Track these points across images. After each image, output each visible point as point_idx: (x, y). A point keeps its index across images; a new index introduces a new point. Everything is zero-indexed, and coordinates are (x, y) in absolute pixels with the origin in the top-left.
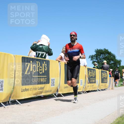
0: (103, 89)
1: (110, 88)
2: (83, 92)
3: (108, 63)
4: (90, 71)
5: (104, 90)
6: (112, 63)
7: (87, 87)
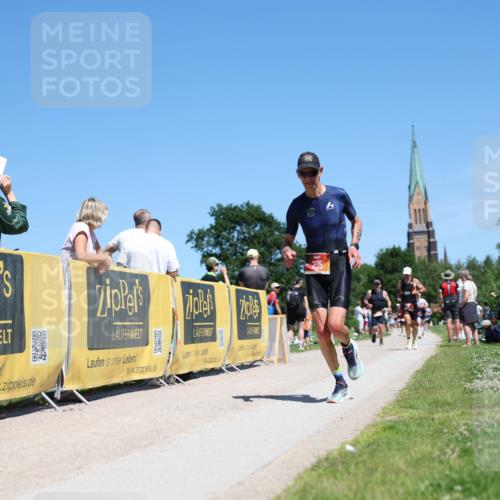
0: (247, 360)
1: (271, 358)
2: (168, 380)
3: (262, 260)
5: (251, 365)
6: (280, 260)
7: (181, 358)
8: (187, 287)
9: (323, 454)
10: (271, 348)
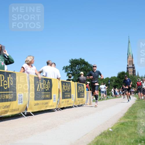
0: (81, 104)
1: (87, 104)
2: (57, 109)
4: (64, 84)
5: (81, 106)
7: (61, 103)
8: (63, 82)
9: (103, 131)
10: (87, 100)
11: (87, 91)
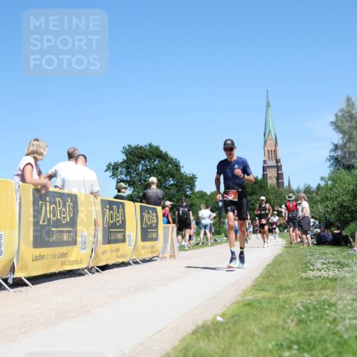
0: (147, 256)
1: (165, 255)
4: (108, 207)
5: (151, 260)
6: (172, 185)
7: (100, 254)
8: (105, 203)
9: (200, 323)
10: (165, 248)
11: (164, 223)
